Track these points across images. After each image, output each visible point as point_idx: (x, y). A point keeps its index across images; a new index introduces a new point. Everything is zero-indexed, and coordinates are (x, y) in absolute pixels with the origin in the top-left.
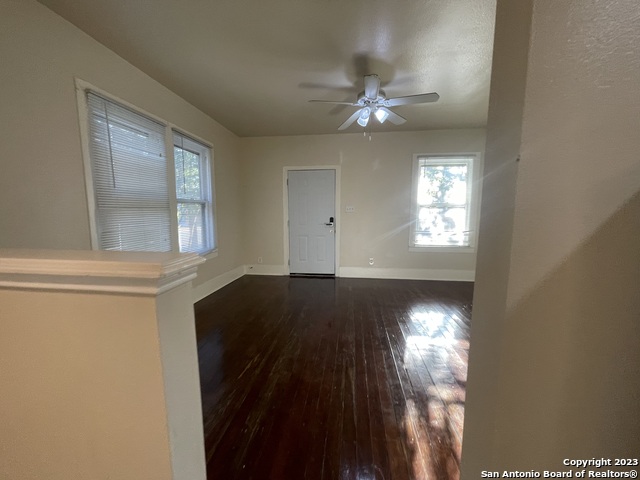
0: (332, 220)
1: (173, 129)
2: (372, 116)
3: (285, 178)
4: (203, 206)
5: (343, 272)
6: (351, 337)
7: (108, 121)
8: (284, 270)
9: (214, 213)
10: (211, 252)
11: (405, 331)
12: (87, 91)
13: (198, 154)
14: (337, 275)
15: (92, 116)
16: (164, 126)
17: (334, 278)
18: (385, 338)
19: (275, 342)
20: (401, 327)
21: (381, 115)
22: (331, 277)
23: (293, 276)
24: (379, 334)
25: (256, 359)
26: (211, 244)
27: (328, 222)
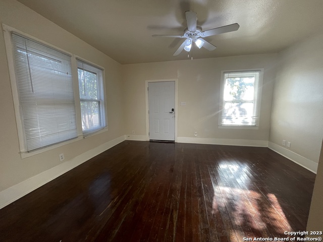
0: (173, 110)
1: (77, 59)
2: (193, 44)
3: (147, 86)
4: (99, 102)
5: (179, 140)
6: (178, 185)
7: (27, 51)
8: (146, 138)
9: (105, 107)
10: (103, 128)
11: (214, 182)
12: (12, 33)
13: (96, 74)
14: (176, 142)
15: (15, 48)
16: (70, 56)
17: (174, 143)
18: (200, 187)
19: (130, 187)
20: (212, 179)
21: (199, 43)
22: (172, 142)
23: (151, 141)
24: (196, 184)
25: (115, 200)
26: (104, 124)
27: (171, 111)
